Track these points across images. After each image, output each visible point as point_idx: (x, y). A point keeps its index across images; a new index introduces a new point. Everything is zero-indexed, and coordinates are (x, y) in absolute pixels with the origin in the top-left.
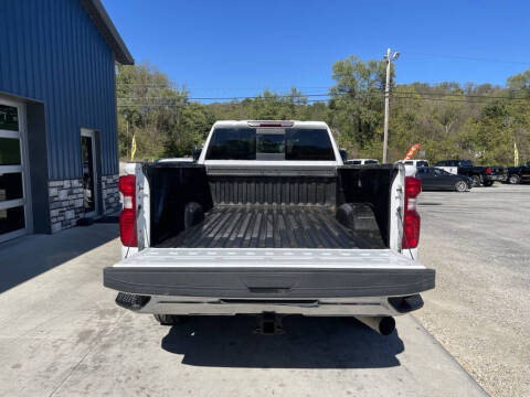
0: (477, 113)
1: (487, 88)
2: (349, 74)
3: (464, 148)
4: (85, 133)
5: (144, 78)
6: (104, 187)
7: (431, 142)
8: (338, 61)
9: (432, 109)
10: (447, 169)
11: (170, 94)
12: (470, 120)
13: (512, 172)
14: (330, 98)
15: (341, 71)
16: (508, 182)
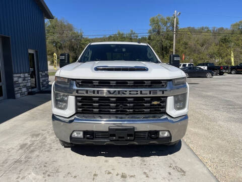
0: (217, 41)
1: (222, 29)
2: (157, 23)
3: (211, 57)
4: (31, 51)
5: (62, 26)
6: (41, 77)
7: (196, 55)
9: (196, 39)
10: (202, 67)
11: (74, 33)
12: (213, 45)
13: (233, 68)
14: (148, 34)
15: (153, 21)
16: (231, 73)
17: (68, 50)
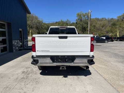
0: (110, 25)
1: (112, 19)
2: (80, 16)
3: (107, 33)
4: (20, 30)
5: (33, 17)
7: (99, 32)
8: (78, 13)
9: (100, 24)
10: (103, 38)
11: (39, 21)
12: (108, 26)
13: (118, 38)
14: (76, 21)
15: (78, 15)
16: (117, 41)
17: (35, 29)
